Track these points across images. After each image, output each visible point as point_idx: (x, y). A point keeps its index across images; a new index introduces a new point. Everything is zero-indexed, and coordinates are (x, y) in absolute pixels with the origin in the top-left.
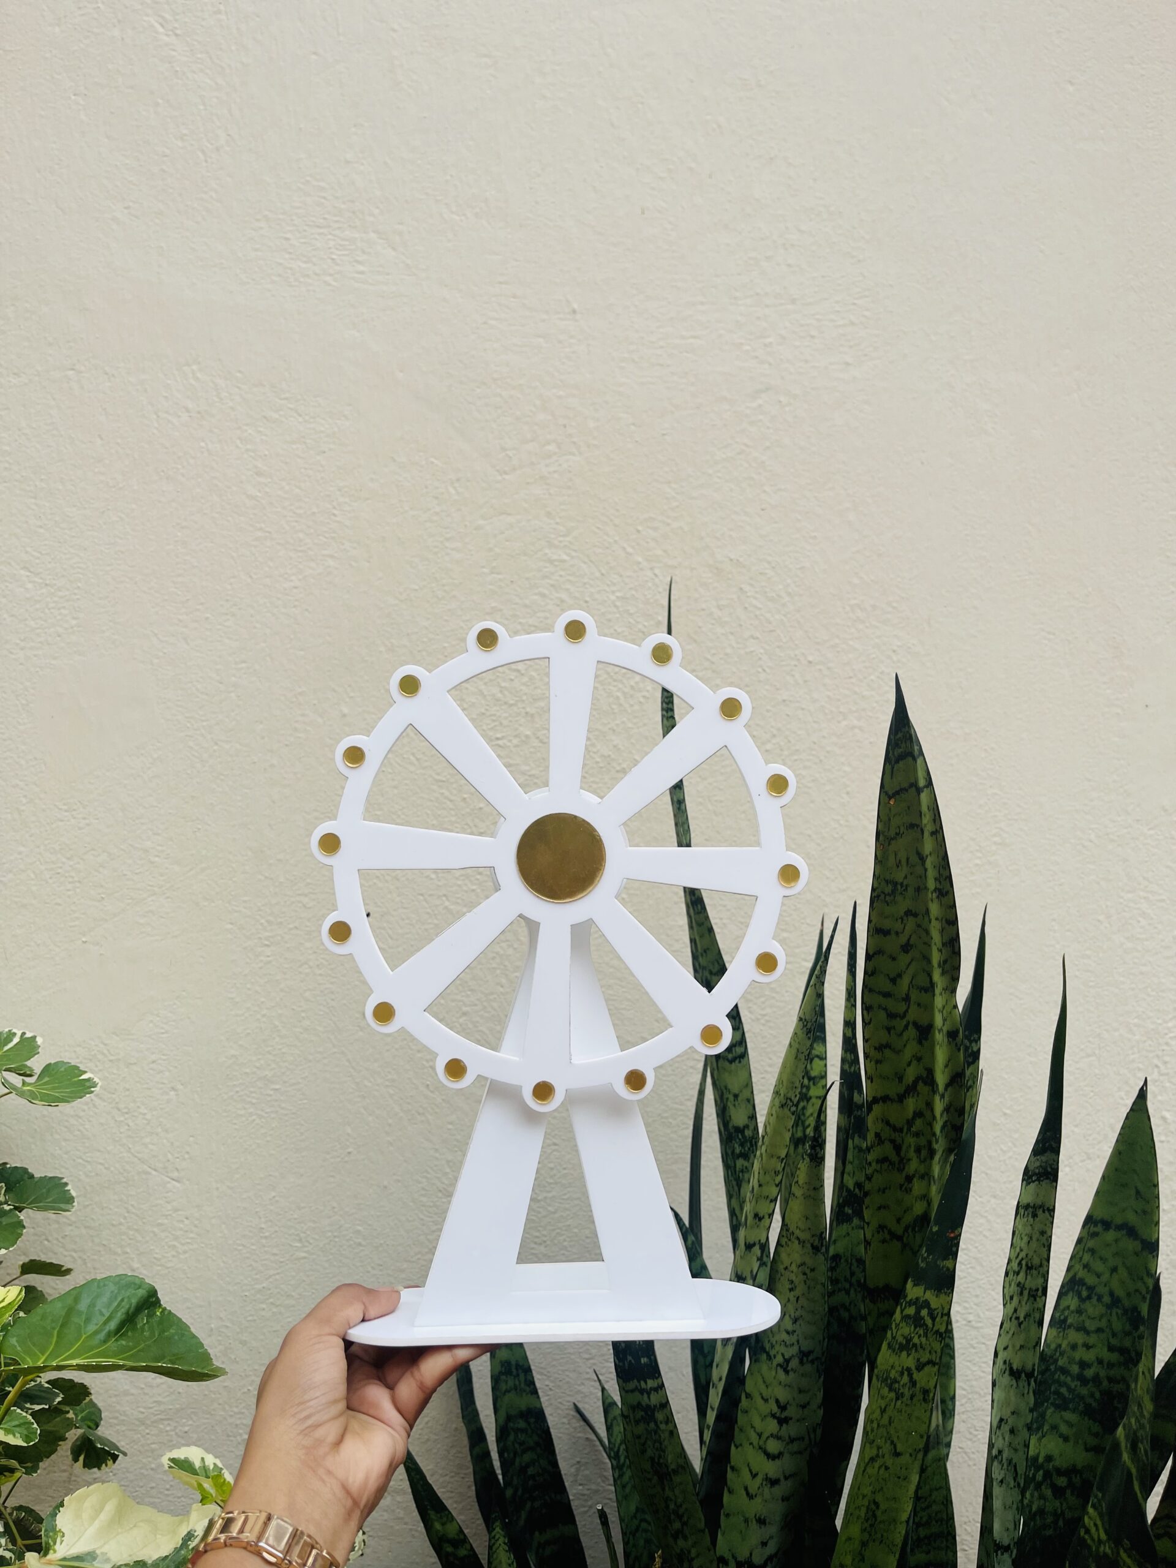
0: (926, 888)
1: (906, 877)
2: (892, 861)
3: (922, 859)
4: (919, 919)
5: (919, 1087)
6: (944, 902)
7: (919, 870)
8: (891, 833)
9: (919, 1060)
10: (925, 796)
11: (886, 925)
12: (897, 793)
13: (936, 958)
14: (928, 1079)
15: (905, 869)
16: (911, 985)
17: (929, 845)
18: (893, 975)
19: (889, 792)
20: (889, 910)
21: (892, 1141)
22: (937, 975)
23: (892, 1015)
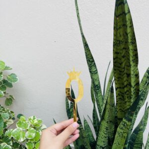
0: (128, 42)
1: (123, 39)
2: (118, 35)
3: (127, 34)
4: (127, 50)
5: (128, 86)
6: (134, 45)
7: (126, 37)
8: (118, 27)
9: (127, 81)
10: (127, 16)
11: (118, 51)
12: (119, 15)
13: (131, 59)
14: (130, 84)
15: (122, 37)
16: (125, 65)
17: (129, 30)
18: (120, 62)
19: (116, 16)
20: (118, 48)
21: (122, 95)
22: (132, 63)
23: (120, 71)
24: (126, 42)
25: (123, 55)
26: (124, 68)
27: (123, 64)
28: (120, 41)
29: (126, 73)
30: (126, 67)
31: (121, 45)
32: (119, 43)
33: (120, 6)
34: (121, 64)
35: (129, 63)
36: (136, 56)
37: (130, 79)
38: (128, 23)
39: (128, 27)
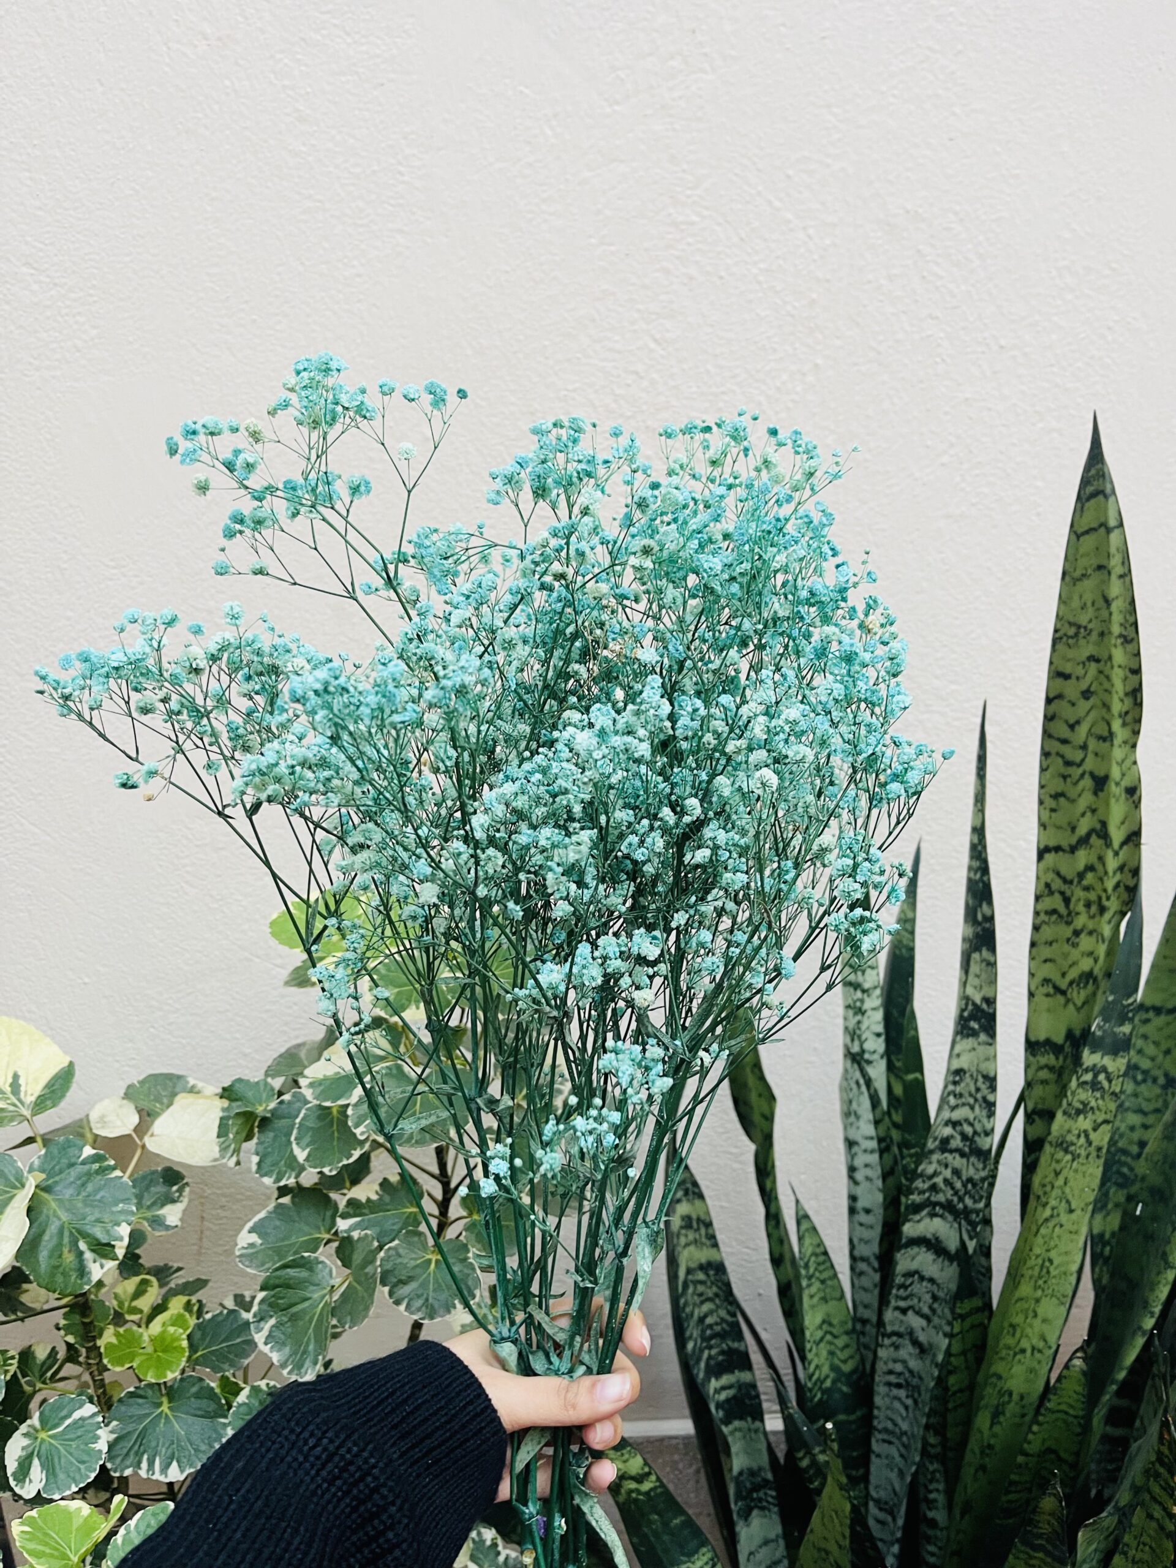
0: (1110, 633)
1: (1090, 621)
2: (1077, 601)
3: (1107, 602)
4: (1101, 665)
5: (1094, 839)
6: (1129, 647)
7: (1104, 614)
8: (1078, 574)
9: (1094, 811)
10: (1114, 537)
11: (1068, 668)
12: (1087, 532)
13: (1117, 707)
14: (1102, 832)
15: (1090, 612)
16: (1090, 733)
17: (1115, 588)
18: (1072, 721)
19: (1076, 534)
20: (1071, 654)
21: (1062, 893)
22: (1116, 725)
23: (1068, 763)
24: (1102, 634)
25: (1084, 686)
26: (1084, 747)
27: (1083, 730)
28: (1079, 627)
29: (1092, 775)
30: (1092, 744)
31: (1082, 642)
32: (1076, 635)
33: (1093, 502)
34: (1072, 727)
35: (1109, 724)
36: (1135, 694)
37: (1108, 804)
38: (1115, 562)
39: (1114, 577)
